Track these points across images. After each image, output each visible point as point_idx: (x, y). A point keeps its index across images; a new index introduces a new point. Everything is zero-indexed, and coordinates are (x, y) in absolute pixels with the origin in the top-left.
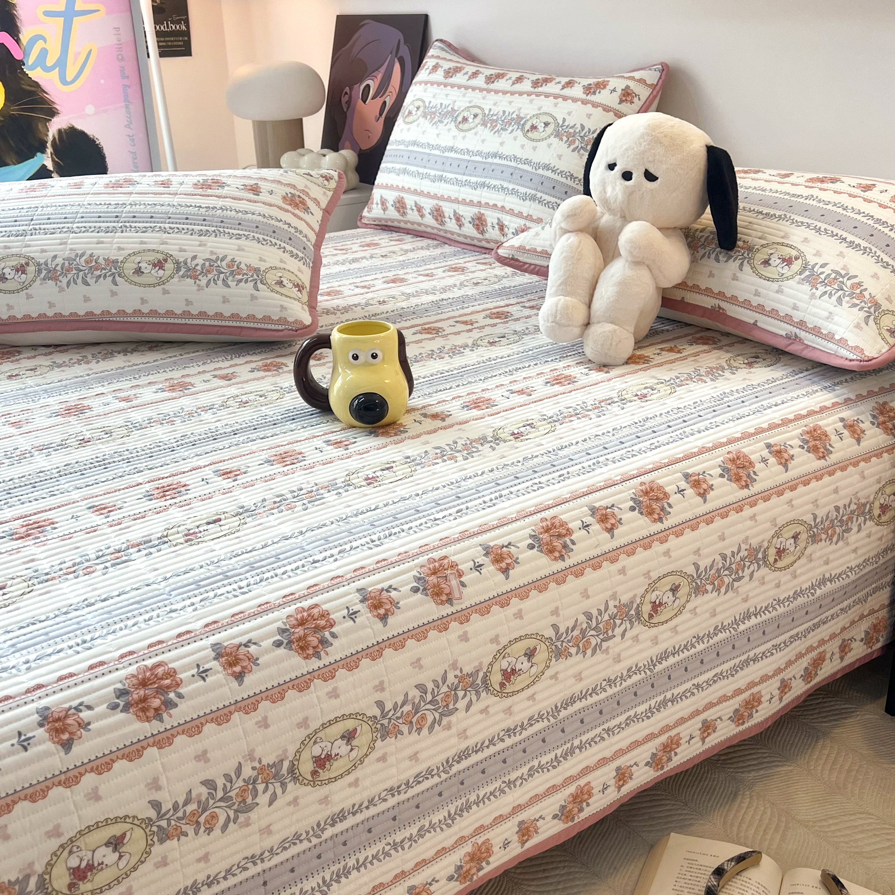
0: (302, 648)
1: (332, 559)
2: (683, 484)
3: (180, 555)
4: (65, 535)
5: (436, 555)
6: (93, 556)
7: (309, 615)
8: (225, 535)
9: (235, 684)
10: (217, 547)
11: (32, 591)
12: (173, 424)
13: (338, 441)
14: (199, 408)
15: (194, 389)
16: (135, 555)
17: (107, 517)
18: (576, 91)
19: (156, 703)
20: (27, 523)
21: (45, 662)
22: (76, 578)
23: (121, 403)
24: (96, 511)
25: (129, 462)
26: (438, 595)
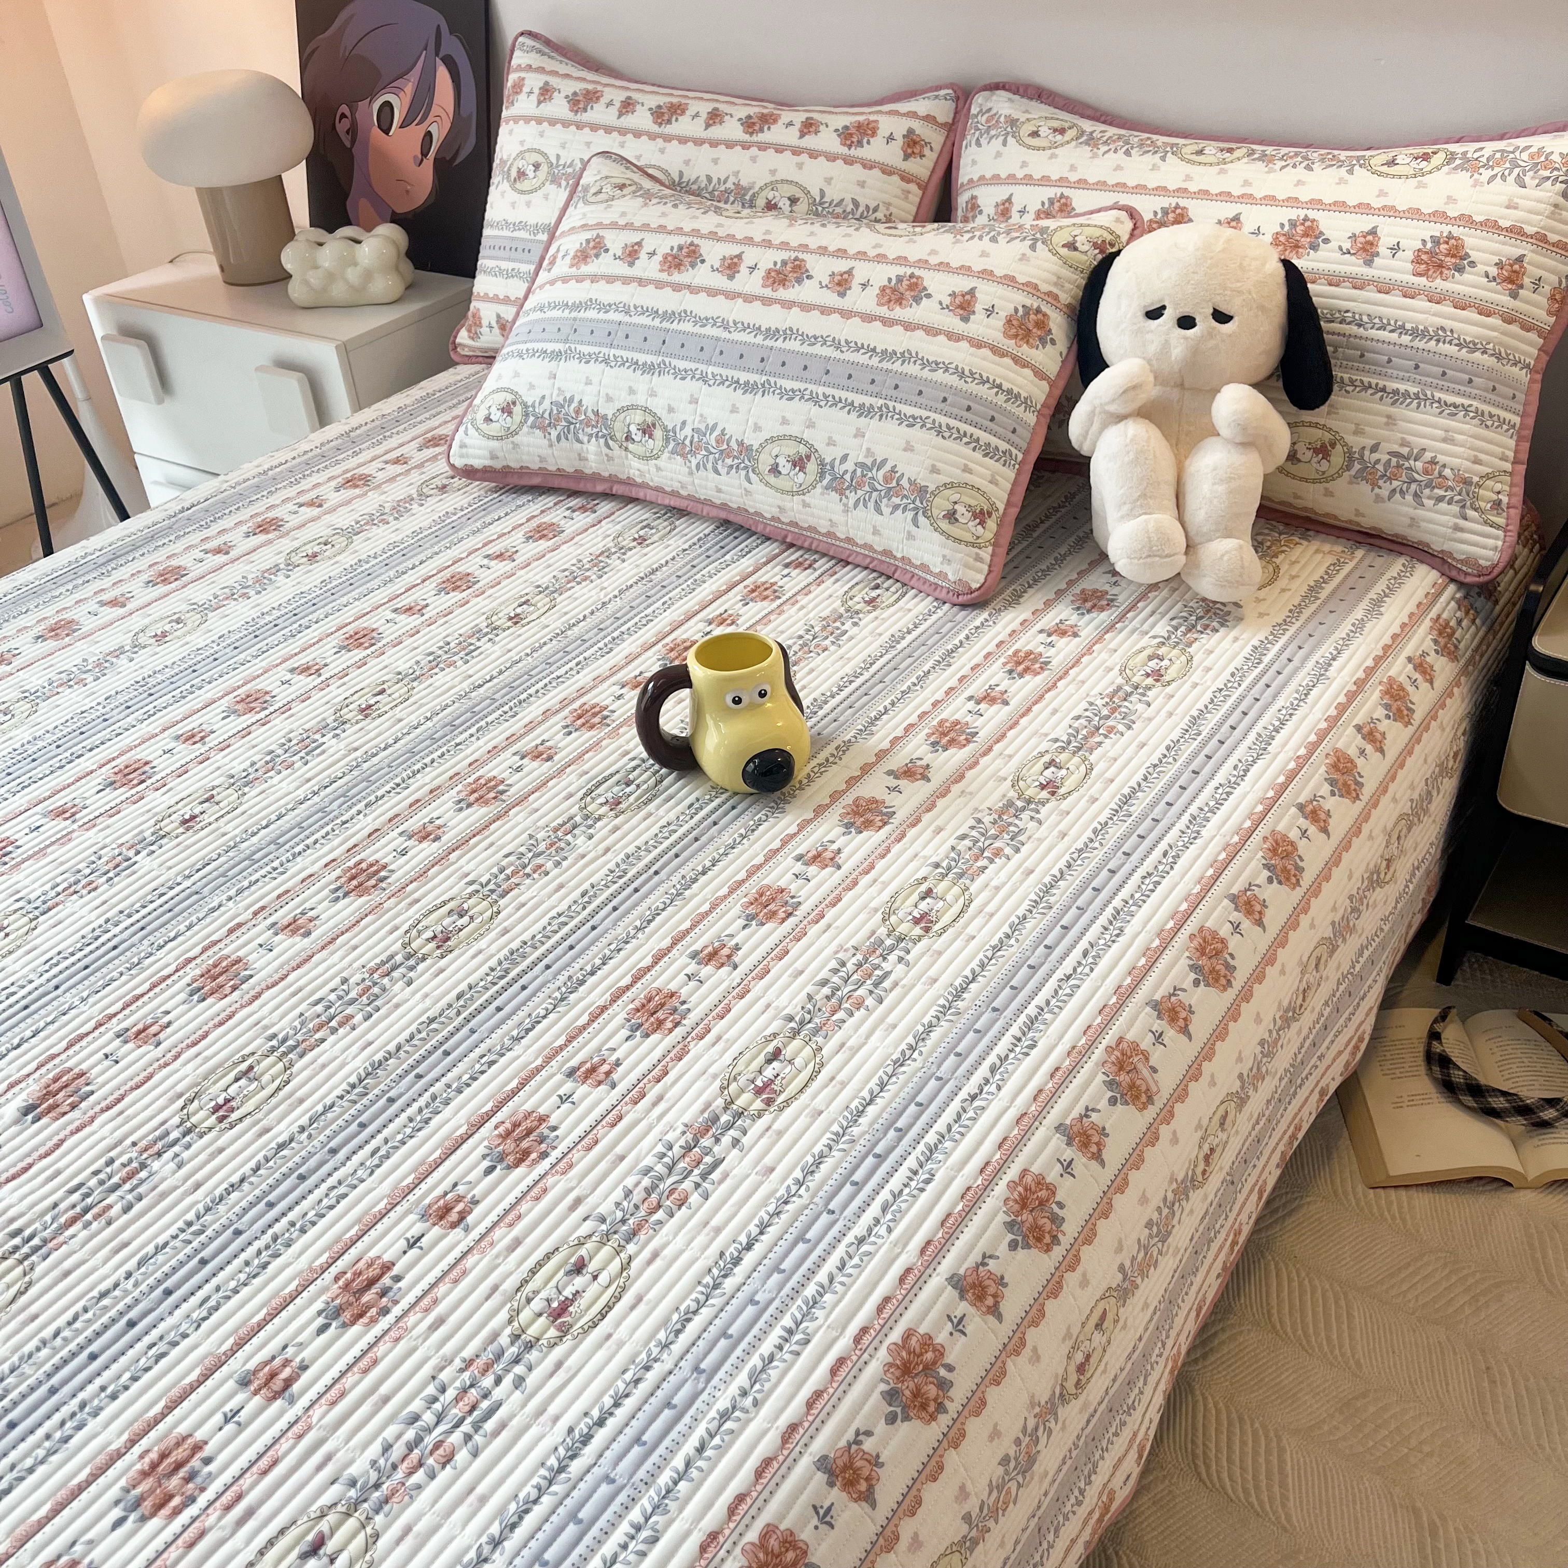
0: (1039, 1239)
1: (993, 1088)
3: (780, 1134)
4: (581, 1139)
5: (1109, 1039)
6: (660, 1168)
7: (1026, 1189)
8: (811, 1079)
9: (994, 1322)
10: (818, 1102)
11: (630, 1258)
12: (547, 874)
13: (814, 852)
14: (556, 830)
15: (513, 790)
16: (716, 1149)
17: (613, 1086)
18: (827, 140)
19: (932, 1391)
20: (501, 1129)
21: (767, 1386)
22: (671, 1215)
23: (425, 844)
24: (586, 1078)
25: (548, 967)
26: (1137, 1097)
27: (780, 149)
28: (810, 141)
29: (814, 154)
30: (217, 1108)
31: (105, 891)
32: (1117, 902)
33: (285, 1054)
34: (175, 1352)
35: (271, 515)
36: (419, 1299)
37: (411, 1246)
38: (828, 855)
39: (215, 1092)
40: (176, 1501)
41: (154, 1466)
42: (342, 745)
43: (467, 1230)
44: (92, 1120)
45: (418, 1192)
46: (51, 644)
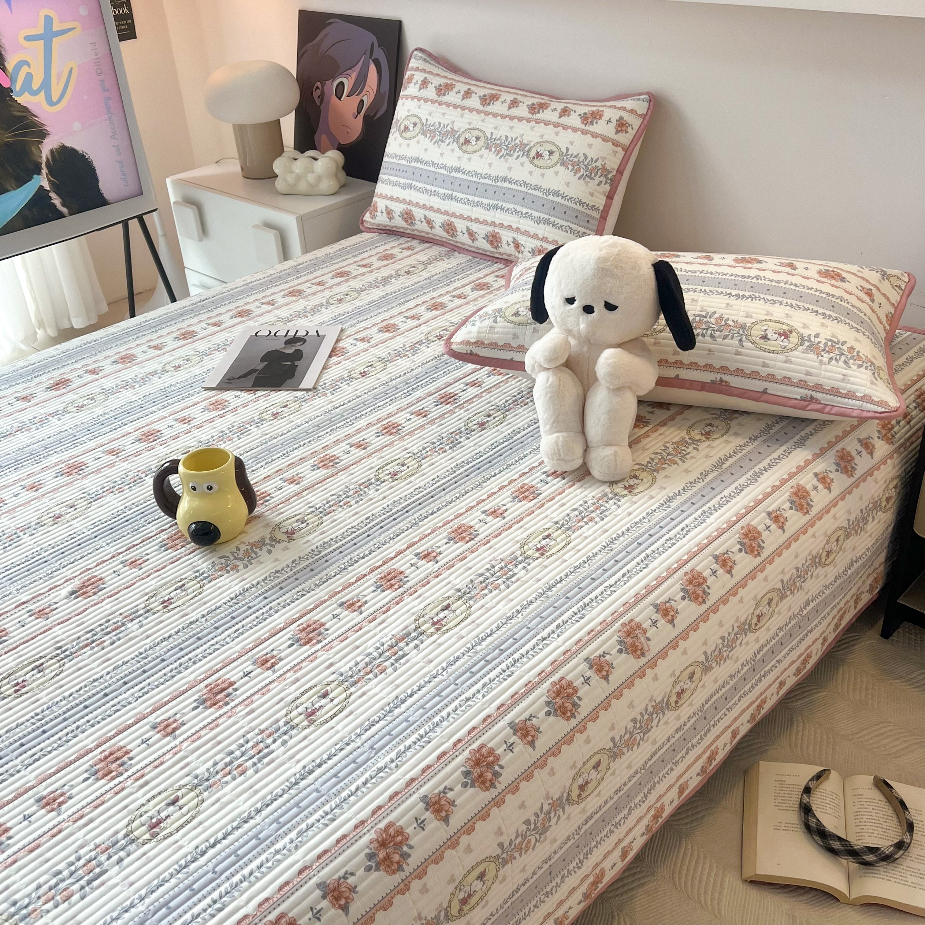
0: (564, 713)
1: (555, 636)
2: (768, 522)
3: (440, 645)
4: (340, 636)
5: (625, 620)
6: (375, 654)
7: (560, 687)
8: (462, 621)
9: (530, 749)
10: (463, 633)
11: (351, 694)
12: (351, 506)
13: (493, 510)
14: (360, 485)
15: (342, 463)
16: (406, 649)
17: (361, 613)
18: (574, 120)
19: (489, 776)
20: (301, 627)
21: (404, 759)
22: (376, 677)
23: (292, 486)
24: (348, 608)
25: (341, 552)
26: (635, 651)
27: (547, 123)
28: (565, 120)
29: (565, 128)
30: (164, 602)
31: (127, 493)
32: (648, 551)
33: (202, 580)
34: (124, 710)
35: (246, 307)
36: (244, 700)
37: (245, 676)
38: (500, 511)
39: (165, 594)
40: (114, 774)
41: (106, 758)
42: (259, 432)
43: (274, 672)
44: (103, 600)
45: (254, 652)
46: (120, 366)
